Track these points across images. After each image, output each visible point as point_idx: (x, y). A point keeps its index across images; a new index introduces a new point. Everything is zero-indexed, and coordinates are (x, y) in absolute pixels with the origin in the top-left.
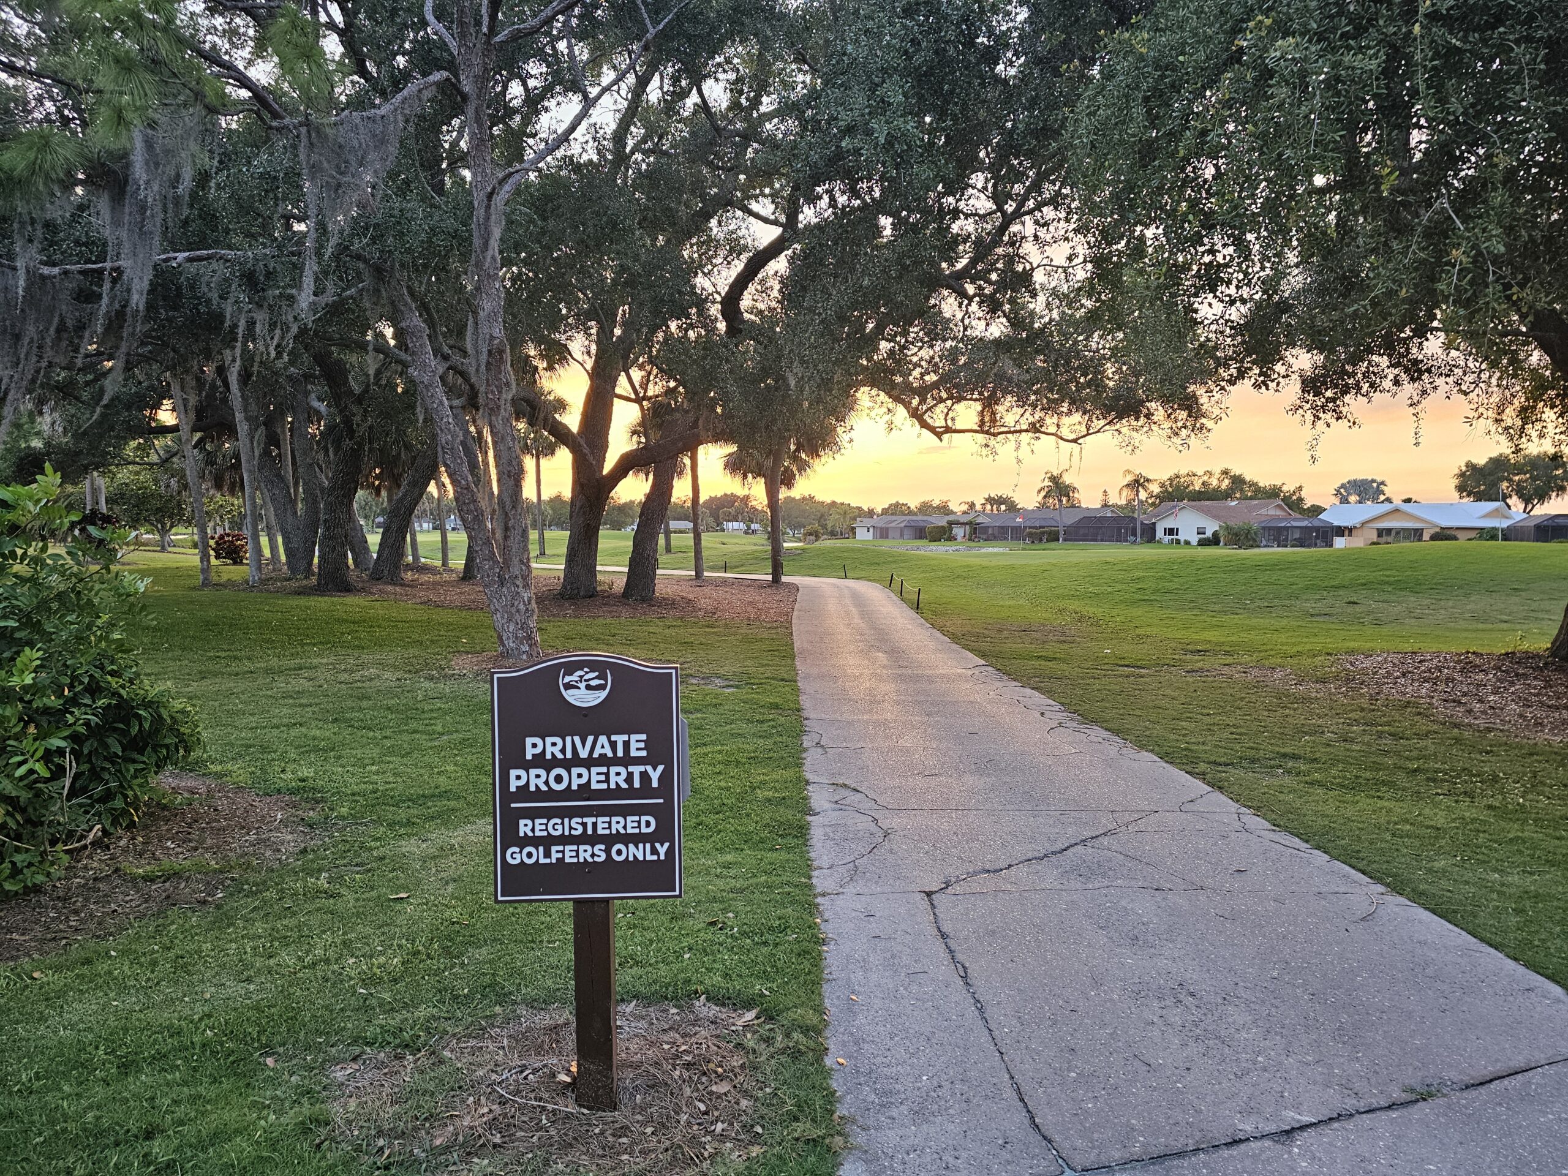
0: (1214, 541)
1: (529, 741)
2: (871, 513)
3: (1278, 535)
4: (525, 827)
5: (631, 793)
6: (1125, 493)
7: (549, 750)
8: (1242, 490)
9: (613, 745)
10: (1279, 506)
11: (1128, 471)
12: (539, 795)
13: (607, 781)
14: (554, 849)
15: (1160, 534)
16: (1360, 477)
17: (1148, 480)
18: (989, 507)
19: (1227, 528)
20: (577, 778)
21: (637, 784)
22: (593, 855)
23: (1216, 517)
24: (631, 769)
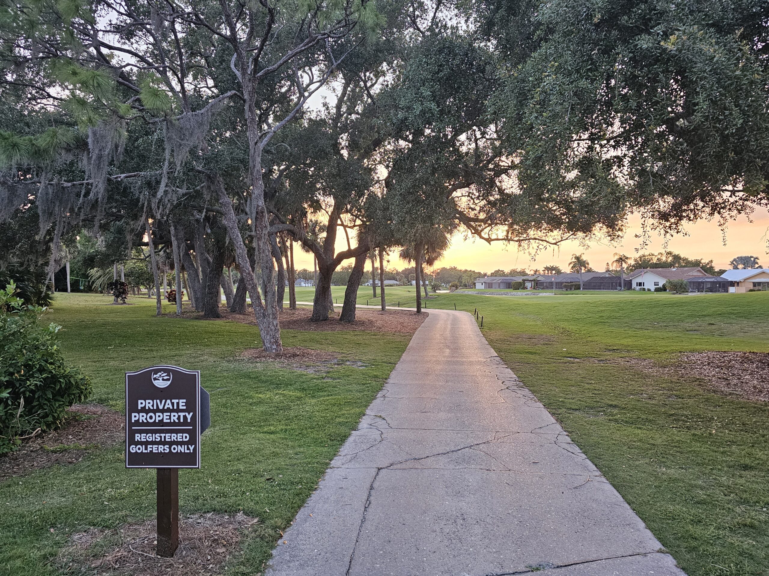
0: (663, 289)
1: (140, 401)
2: (485, 275)
3: (699, 286)
4: (137, 437)
5: (179, 424)
6: (615, 264)
7: (147, 405)
8: (679, 263)
9: (173, 404)
10: (699, 271)
11: (616, 254)
12: (143, 424)
13: (170, 419)
14: (149, 446)
15: (634, 285)
16: (744, 255)
17: (627, 258)
18: (546, 272)
19: (670, 282)
20: (158, 416)
21: (182, 421)
22: (164, 450)
23: (664, 277)
24: (179, 414)
